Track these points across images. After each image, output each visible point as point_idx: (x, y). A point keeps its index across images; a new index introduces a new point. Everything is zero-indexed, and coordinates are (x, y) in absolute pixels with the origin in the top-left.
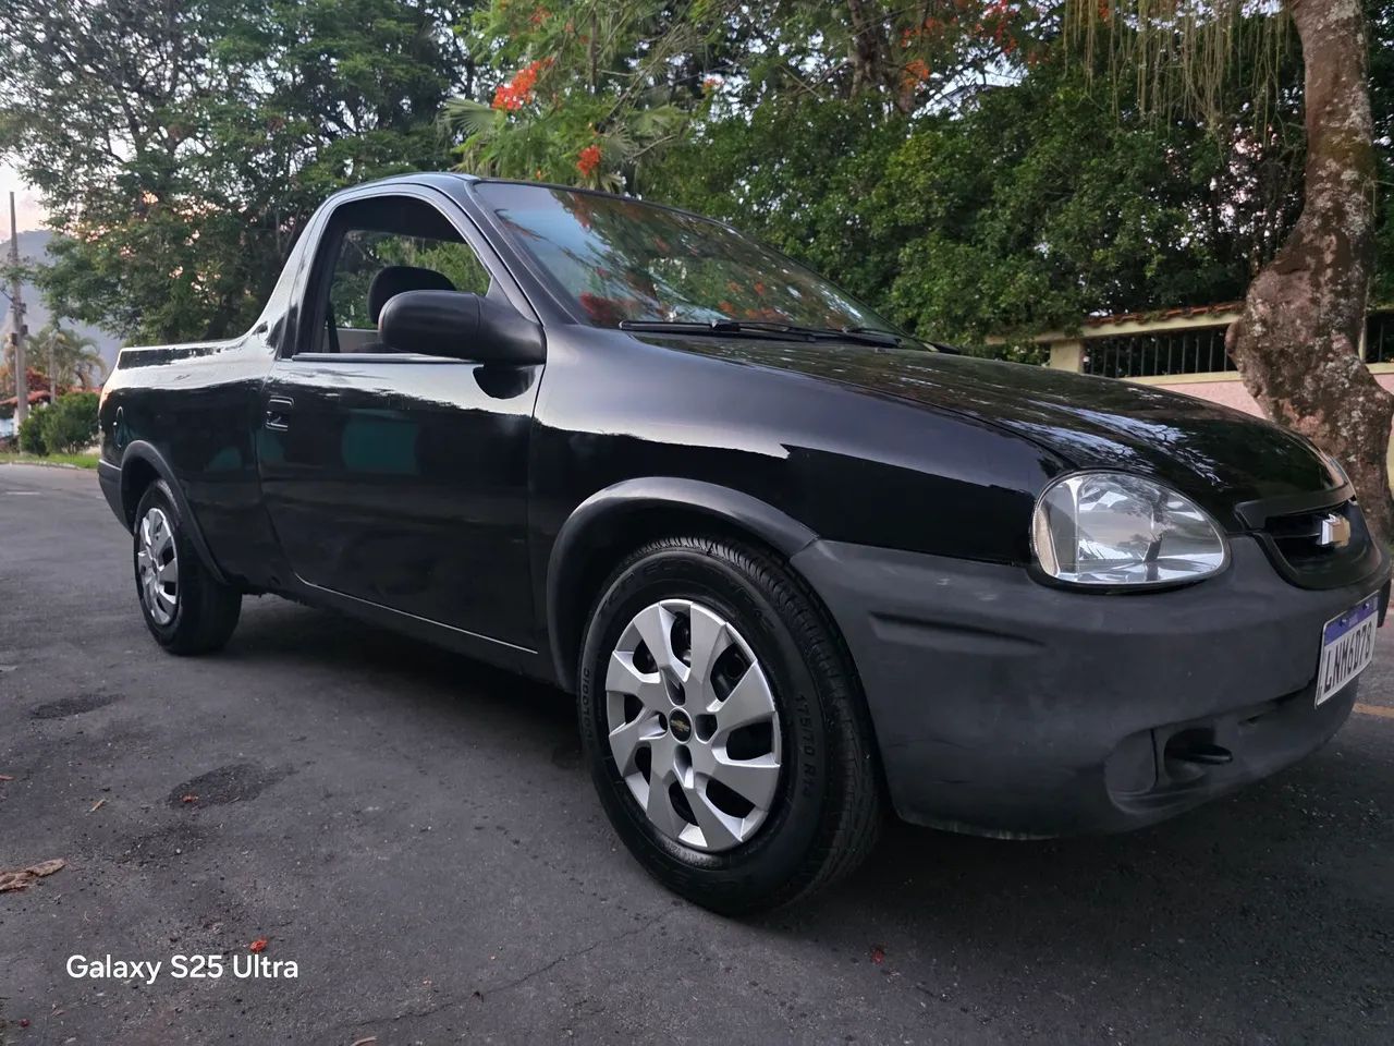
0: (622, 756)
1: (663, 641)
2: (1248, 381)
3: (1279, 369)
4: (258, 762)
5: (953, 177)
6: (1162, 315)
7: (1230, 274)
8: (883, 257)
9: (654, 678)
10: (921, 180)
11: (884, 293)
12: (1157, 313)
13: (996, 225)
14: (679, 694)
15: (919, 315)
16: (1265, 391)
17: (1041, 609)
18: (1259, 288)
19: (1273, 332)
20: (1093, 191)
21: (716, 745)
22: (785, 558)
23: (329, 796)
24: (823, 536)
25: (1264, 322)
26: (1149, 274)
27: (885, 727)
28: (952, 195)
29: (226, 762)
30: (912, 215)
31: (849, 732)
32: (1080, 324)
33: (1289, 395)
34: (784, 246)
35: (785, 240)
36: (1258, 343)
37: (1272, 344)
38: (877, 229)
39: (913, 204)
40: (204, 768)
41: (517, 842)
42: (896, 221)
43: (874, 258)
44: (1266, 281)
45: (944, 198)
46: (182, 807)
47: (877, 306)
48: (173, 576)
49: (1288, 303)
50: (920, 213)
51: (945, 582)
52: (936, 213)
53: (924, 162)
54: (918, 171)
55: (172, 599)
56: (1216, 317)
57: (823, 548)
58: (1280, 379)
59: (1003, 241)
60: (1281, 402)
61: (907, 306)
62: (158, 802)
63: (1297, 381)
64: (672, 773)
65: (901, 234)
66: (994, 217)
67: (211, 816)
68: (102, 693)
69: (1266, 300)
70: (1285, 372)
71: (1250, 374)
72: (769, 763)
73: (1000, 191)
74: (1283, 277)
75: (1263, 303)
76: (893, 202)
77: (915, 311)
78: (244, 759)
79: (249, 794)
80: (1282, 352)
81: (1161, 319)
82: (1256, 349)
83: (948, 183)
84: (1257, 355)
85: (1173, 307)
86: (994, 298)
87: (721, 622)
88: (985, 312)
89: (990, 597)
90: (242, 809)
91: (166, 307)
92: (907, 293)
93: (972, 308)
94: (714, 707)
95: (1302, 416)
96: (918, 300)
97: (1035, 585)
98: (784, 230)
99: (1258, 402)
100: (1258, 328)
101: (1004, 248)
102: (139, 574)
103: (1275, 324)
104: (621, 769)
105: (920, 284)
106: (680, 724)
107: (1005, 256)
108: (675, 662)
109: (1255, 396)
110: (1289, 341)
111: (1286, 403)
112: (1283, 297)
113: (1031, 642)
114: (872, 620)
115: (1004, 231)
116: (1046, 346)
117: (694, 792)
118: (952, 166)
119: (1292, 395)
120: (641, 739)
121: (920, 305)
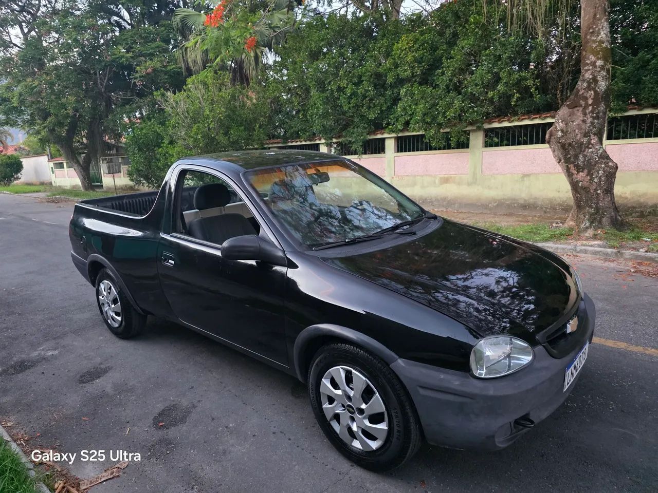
0: (329, 416)
1: (342, 380)
2: (556, 156)
3: (569, 151)
4: (179, 402)
5: (424, 55)
6: (519, 119)
7: (549, 100)
8: (393, 91)
9: (339, 392)
10: (410, 58)
11: (394, 108)
12: (517, 118)
13: (444, 77)
14: (349, 398)
15: (411, 119)
16: (563, 161)
17: (474, 387)
18: (561, 115)
19: (566, 135)
20: (488, 64)
21: (364, 418)
22: (388, 365)
23: (213, 419)
24: (400, 357)
25: (562, 131)
26: (513, 103)
27: (424, 420)
28: (424, 64)
29: (167, 404)
30: (406, 74)
31: (412, 420)
32: (483, 124)
33: (573, 163)
34: (347, 88)
35: (347, 85)
36: (560, 140)
37: (566, 141)
38: (390, 79)
39: (406, 68)
40: (160, 407)
41: (290, 439)
42: (398, 75)
43: (389, 93)
44: (563, 111)
45: (420, 65)
46: (160, 429)
47: (391, 115)
48: (119, 310)
49: (573, 122)
50: (409, 73)
51: (442, 377)
52: (417, 72)
53: (411, 47)
54: (408, 52)
55: (119, 318)
56: (543, 120)
57: (401, 362)
58: (569, 156)
59: (447, 86)
60: (569, 166)
61: (405, 115)
62: (149, 427)
63: (576, 157)
64: (348, 424)
65: (401, 82)
66: (443, 73)
67: (172, 433)
68: (102, 366)
69: (563, 121)
70: (571, 152)
71: (556, 153)
72: (383, 426)
73: (445, 62)
74: (571, 110)
75: (562, 122)
76: (397, 66)
77: (409, 118)
78: (174, 401)
79: (183, 420)
80: (570, 144)
81: (519, 120)
82: (559, 143)
83: (422, 58)
84: (559, 145)
85: (524, 114)
86: (444, 113)
87: (364, 378)
88: (440, 119)
89: (457, 383)
90: (183, 428)
91: (49, 119)
92: (404, 109)
93: (434, 118)
94: (363, 406)
95: (578, 172)
96: (410, 113)
97: (471, 378)
98: (346, 80)
99: (560, 165)
100: (560, 133)
101: (448, 88)
102: (100, 306)
103: (567, 131)
104: (328, 419)
105: (410, 105)
106: (351, 409)
107: (449, 92)
108: (347, 389)
109: (559, 163)
110: (573, 139)
111: (571, 166)
112: (570, 119)
113: (471, 398)
114: (419, 389)
115: (448, 81)
116: (467, 133)
117: (357, 432)
118: (423, 49)
119: (574, 163)
120: (336, 412)
121: (410, 115)
